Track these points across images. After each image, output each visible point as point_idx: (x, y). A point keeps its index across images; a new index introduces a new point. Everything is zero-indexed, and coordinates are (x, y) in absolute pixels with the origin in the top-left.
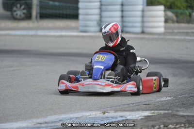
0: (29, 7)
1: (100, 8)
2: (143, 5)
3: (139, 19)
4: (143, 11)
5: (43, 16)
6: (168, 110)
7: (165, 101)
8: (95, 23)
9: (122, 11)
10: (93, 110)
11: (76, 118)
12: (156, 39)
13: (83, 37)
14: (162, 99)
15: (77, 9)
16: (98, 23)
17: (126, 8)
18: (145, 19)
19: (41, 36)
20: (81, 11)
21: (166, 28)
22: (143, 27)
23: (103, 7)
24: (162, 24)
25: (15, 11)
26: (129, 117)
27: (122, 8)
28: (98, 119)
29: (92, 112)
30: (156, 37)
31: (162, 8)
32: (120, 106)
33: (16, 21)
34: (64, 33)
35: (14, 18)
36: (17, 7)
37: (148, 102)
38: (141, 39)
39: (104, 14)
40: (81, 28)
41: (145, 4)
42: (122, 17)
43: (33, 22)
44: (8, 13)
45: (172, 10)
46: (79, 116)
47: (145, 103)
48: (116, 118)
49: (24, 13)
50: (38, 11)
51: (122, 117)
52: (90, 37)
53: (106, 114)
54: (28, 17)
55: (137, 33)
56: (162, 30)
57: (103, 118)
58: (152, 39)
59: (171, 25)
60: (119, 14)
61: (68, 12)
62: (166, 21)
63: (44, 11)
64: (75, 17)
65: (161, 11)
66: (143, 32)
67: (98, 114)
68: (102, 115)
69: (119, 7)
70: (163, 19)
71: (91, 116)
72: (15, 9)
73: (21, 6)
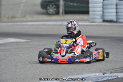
0: (58, 7)
1: (103, 7)
5: (67, 12)
8: (99, 17)
9: (117, 9)
10: (97, 72)
11: (86, 77)
13: (92, 25)
15: (88, 7)
16: (101, 17)
17: (119, 7)
20: (90, 9)
23: (105, 7)
25: (49, 9)
26: (119, 76)
27: (117, 7)
28: (100, 78)
29: (96, 73)
32: (114, 69)
33: (49, 16)
35: (48, 14)
36: (50, 7)
39: (105, 11)
40: (91, 20)
42: (117, 12)
43: (61, 16)
44: (44, 11)
46: (88, 76)
48: (111, 77)
49: (54, 11)
50: (64, 9)
51: (115, 76)
52: (97, 25)
53: (105, 74)
54: (57, 13)
57: (103, 77)
60: (115, 10)
61: (83, 10)
63: (67, 9)
64: (87, 12)
67: (100, 75)
68: (102, 75)
69: (114, 7)
71: (95, 76)
72: (48, 8)
73: (52, 6)
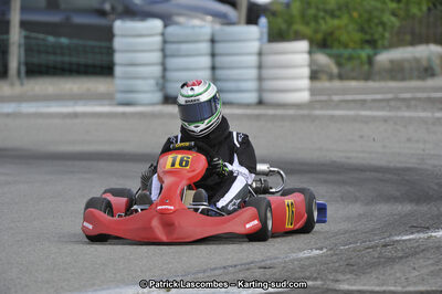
1: (163, 50)
2: (260, 39)
3: (253, 73)
4: (260, 54)
5: (34, 70)
6: (315, 279)
7: (309, 258)
8: (152, 82)
9: (213, 55)
12: (293, 118)
13: (124, 114)
14: (301, 255)
15: (110, 51)
16: (157, 84)
17: (220, 47)
18: (266, 73)
19: (29, 115)
20: (118, 58)
21: (313, 91)
22: (260, 90)
23: (170, 47)
24: (305, 83)
27: (213, 48)
30: (291, 112)
31: (303, 45)
32: (204, 271)
34: (80, 108)
37: (269, 262)
38: (258, 117)
39: (172, 62)
40: (119, 96)
41: (265, 37)
42: (213, 68)
43: (12, 85)
45: (328, 51)
47: (263, 264)
50: (23, 59)
52: (142, 115)
53: (173, 292)
55: (248, 105)
56: (304, 96)
58: (283, 118)
59: (325, 84)
60: (206, 61)
61: (90, 59)
62: (314, 76)
63: (35, 60)
64: (106, 70)
65: (302, 52)
66: (260, 103)
67: (156, 291)
68: (162, 293)
69: (205, 47)
70: (306, 71)
